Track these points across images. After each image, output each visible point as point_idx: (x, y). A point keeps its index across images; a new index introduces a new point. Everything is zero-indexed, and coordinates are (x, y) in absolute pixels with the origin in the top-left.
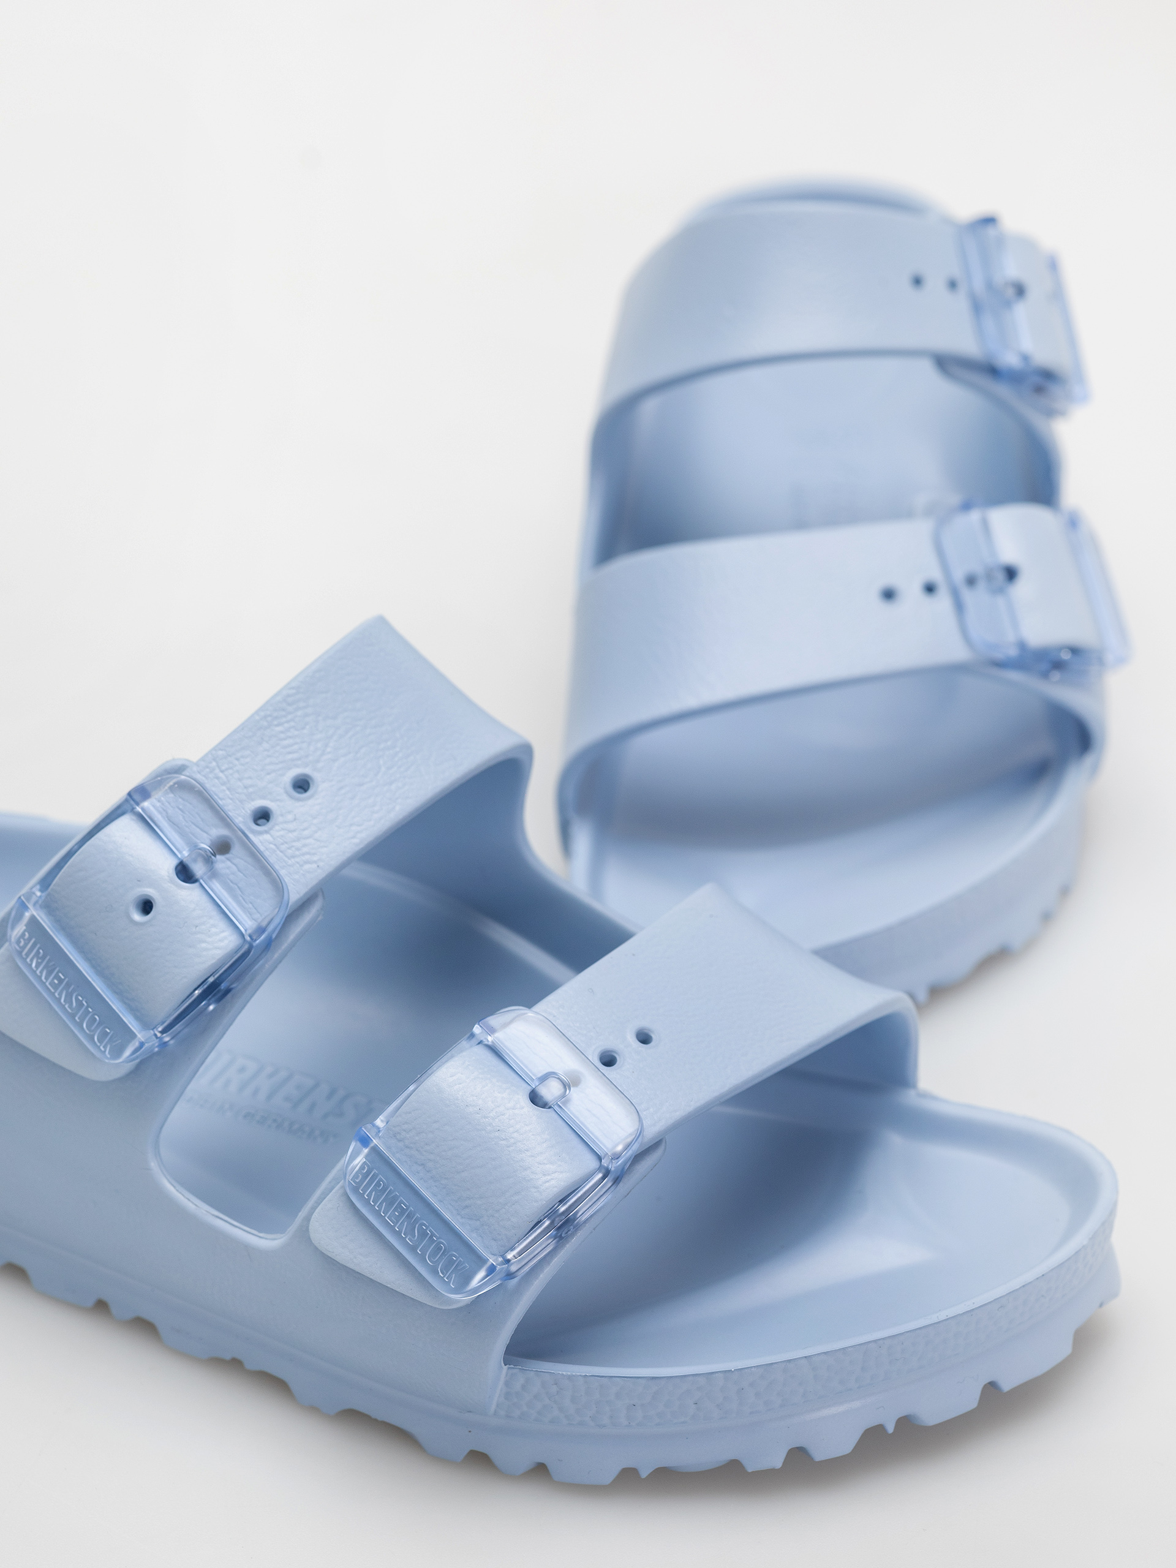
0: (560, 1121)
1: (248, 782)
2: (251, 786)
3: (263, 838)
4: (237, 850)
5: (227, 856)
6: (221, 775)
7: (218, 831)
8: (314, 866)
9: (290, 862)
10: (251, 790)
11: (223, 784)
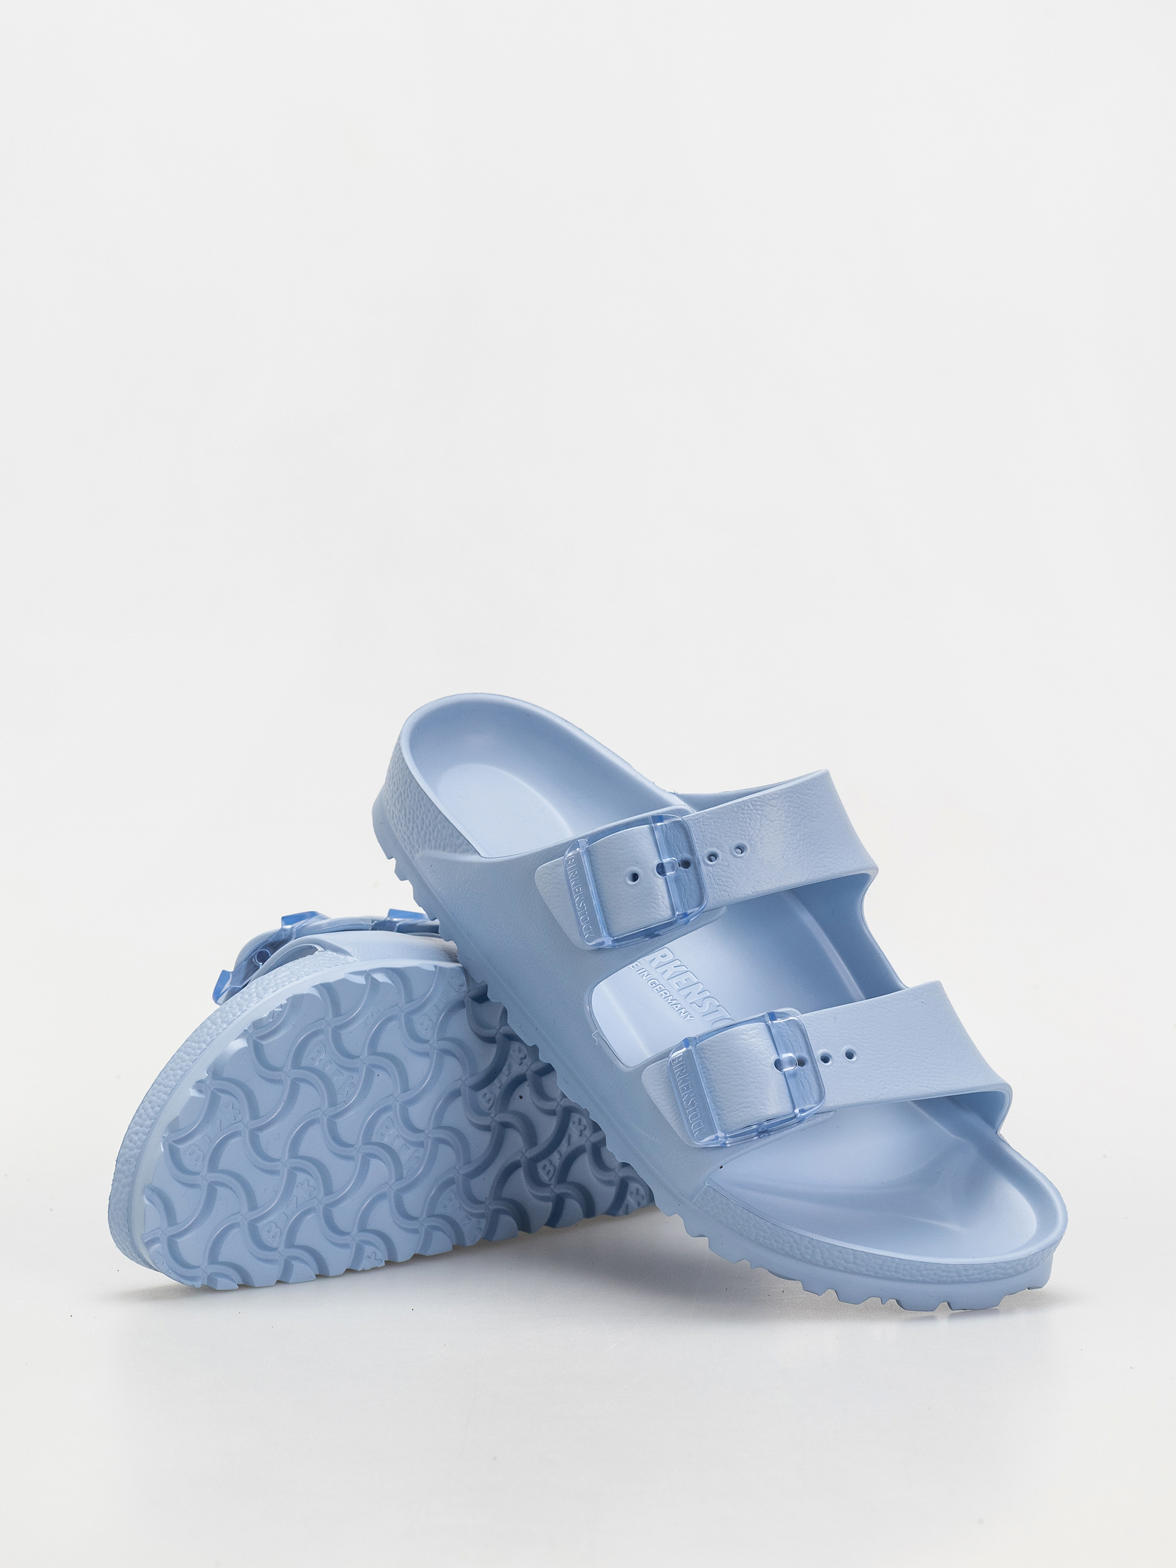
0: (785, 1087)
1: (713, 836)
2: (715, 839)
3: (707, 869)
4: (691, 868)
5: (686, 869)
6: (702, 826)
7: (686, 856)
8: (727, 894)
9: (716, 886)
10: (713, 841)
11: (702, 832)
